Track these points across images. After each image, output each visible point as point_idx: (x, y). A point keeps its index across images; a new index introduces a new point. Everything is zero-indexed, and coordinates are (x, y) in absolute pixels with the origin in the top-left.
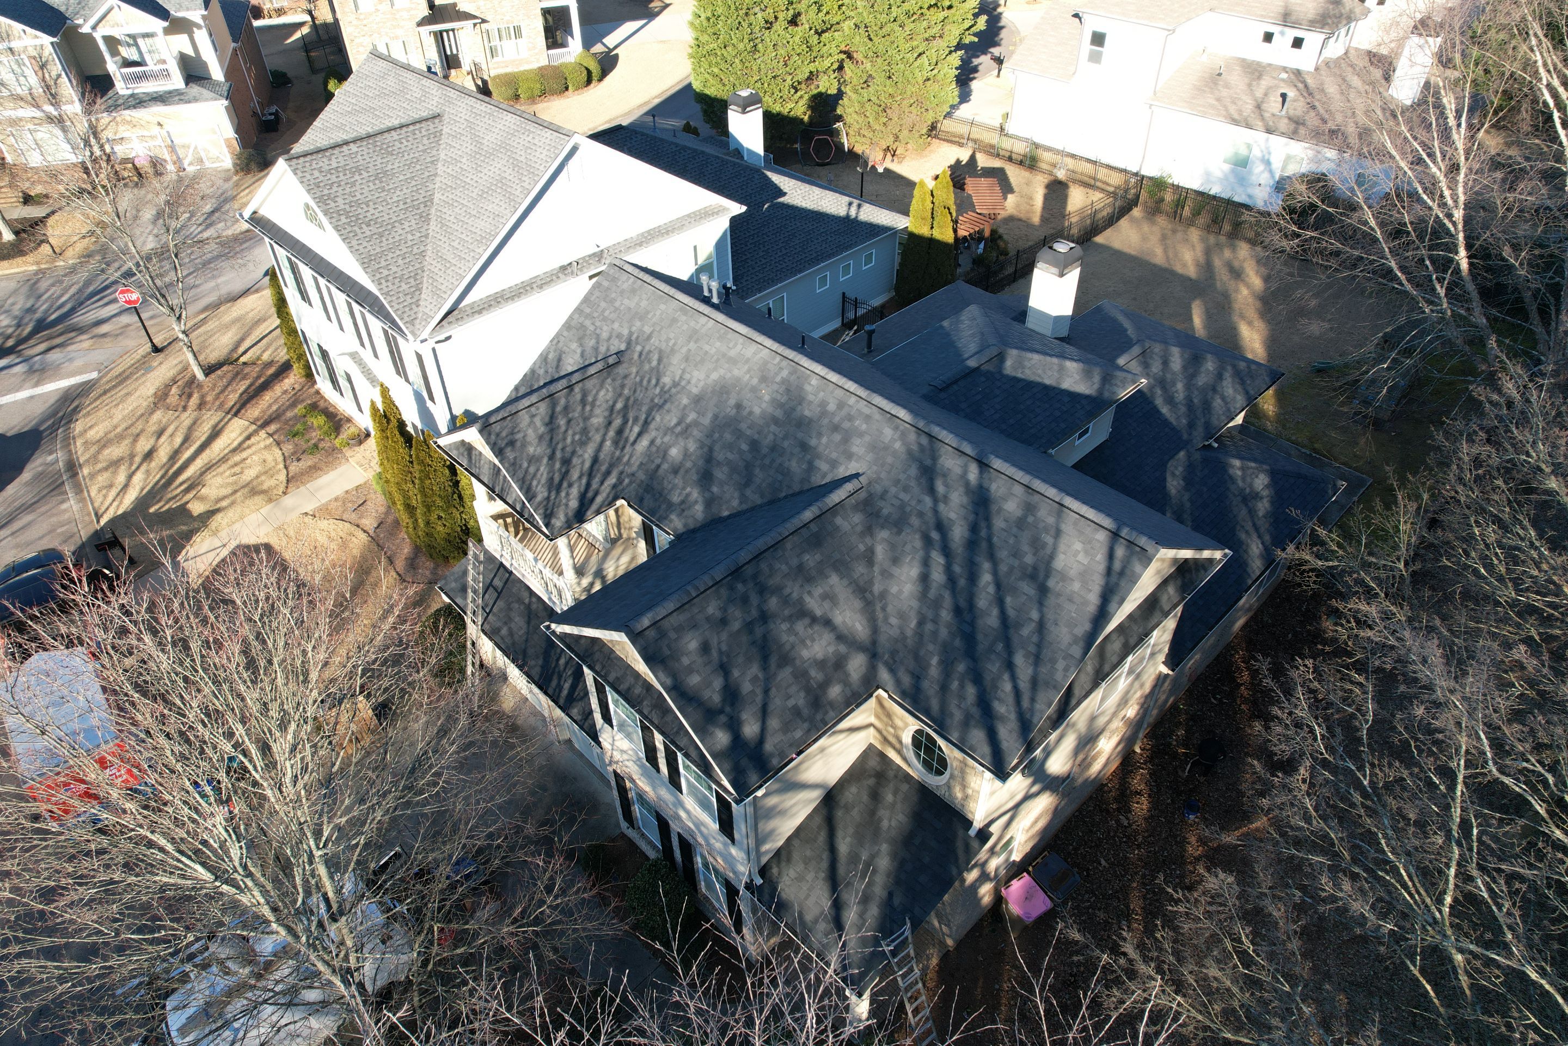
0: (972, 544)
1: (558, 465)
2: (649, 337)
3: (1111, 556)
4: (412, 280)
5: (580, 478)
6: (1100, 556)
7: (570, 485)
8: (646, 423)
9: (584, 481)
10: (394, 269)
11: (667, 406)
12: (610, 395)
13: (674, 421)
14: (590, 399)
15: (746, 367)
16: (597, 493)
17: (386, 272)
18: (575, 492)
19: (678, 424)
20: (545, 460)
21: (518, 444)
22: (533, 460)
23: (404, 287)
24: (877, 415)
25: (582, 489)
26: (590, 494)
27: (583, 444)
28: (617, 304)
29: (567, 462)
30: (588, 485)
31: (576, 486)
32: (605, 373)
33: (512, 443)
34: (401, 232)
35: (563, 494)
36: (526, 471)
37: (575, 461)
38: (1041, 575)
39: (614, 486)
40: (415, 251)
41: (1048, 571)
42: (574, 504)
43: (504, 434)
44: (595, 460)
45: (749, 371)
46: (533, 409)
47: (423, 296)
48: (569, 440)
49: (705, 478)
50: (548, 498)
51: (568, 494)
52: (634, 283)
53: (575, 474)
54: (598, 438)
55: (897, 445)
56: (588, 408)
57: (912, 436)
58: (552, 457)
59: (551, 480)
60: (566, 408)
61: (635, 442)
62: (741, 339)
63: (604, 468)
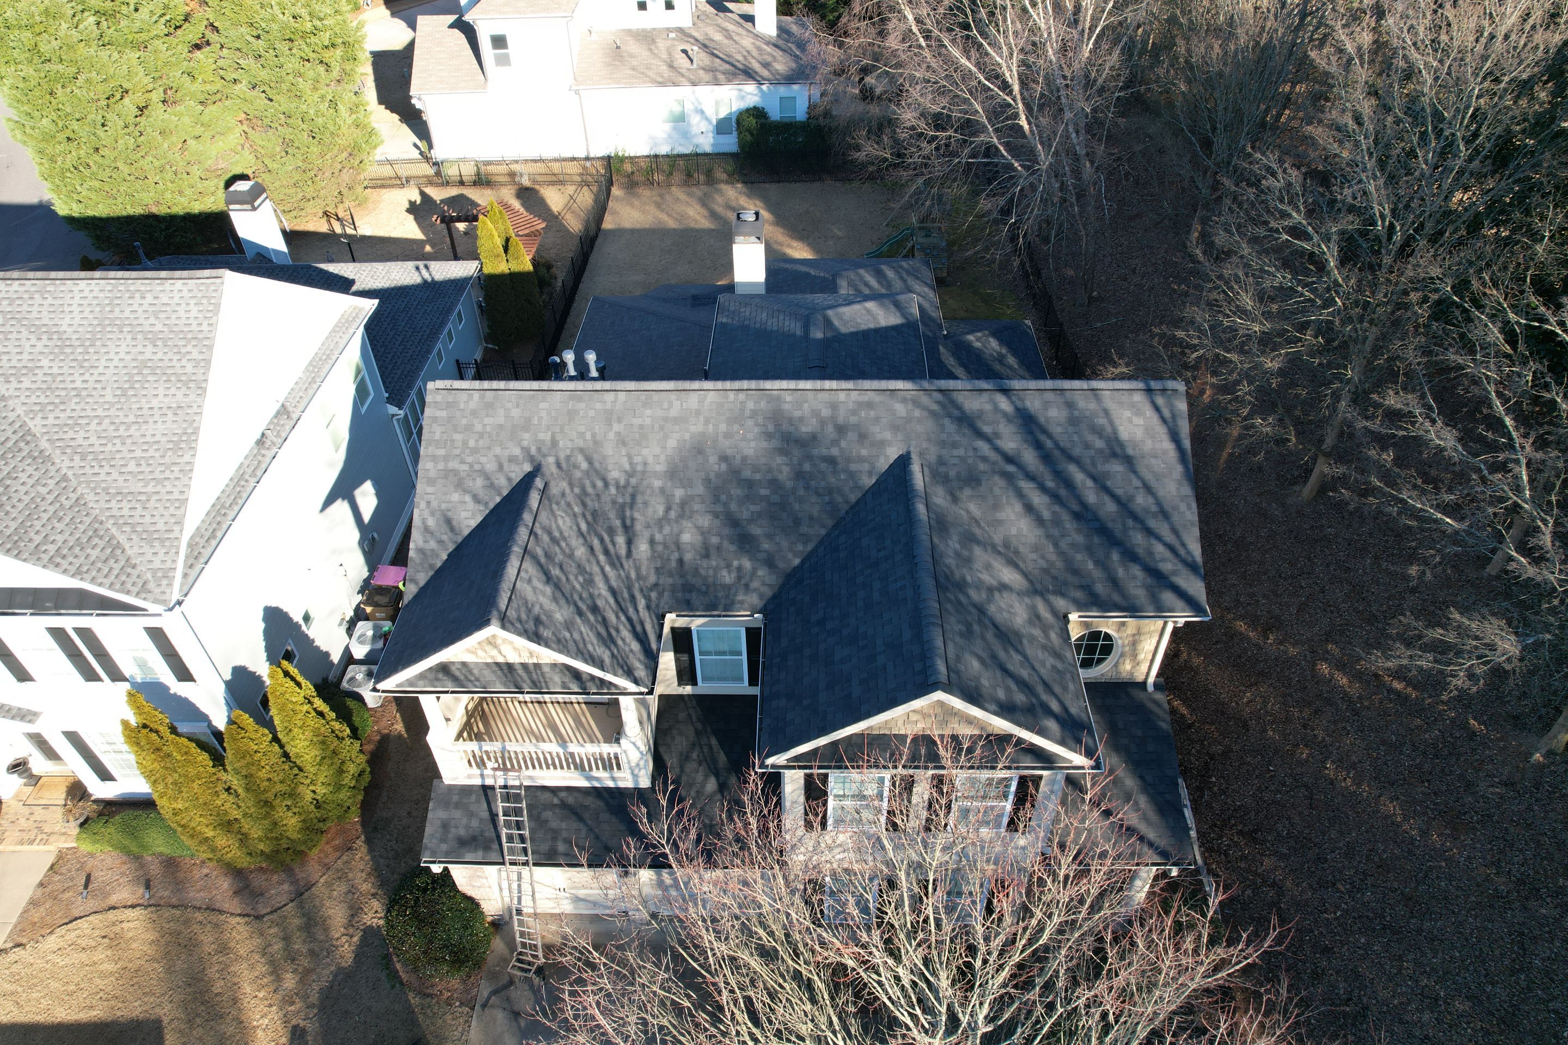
0: (1046, 458)
1: (592, 618)
2: (554, 443)
3: (1157, 409)
4: (96, 540)
5: (618, 617)
6: (1149, 412)
7: (618, 630)
8: (628, 529)
9: (623, 618)
10: (60, 538)
11: (639, 499)
12: (567, 519)
13: (661, 510)
14: (557, 534)
15: (702, 419)
16: (642, 623)
17: (52, 548)
18: (626, 633)
19: (668, 509)
20: (578, 620)
21: (544, 618)
22: (569, 626)
23: (94, 553)
24: (877, 398)
25: (629, 627)
26: (639, 628)
27: (590, 582)
28: (478, 428)
29: (595, 609)
30: (629, 620)
31: (621, 628)
32: (545, 502)
33: (538, 621)
34: (23, 489)
35: (620, 642)
36: (575, 641)
37: (600, 603)
38: (1118, 450)
39: (648, 607)
40: (67, 504)
41: (1121, 444)
42: (635, 646)
43: (524, 616)
44: (613, 592)
45: (707, 421)
46: (522, 574)
47: (129, 552)
48: (578, 587)
49: (745, 542)
50: (613, 655)
51: (623, 640)
52: (482, 397)
53: (612, 618)
54: (596, 569)
55: (917, 413)
56: (563, 544)
57: (925, 400)
58: (580, 613)
59: (599, 635)
60: (547, 555)
61: (629, 554)
62: (673, 396)
63: (626, 595)
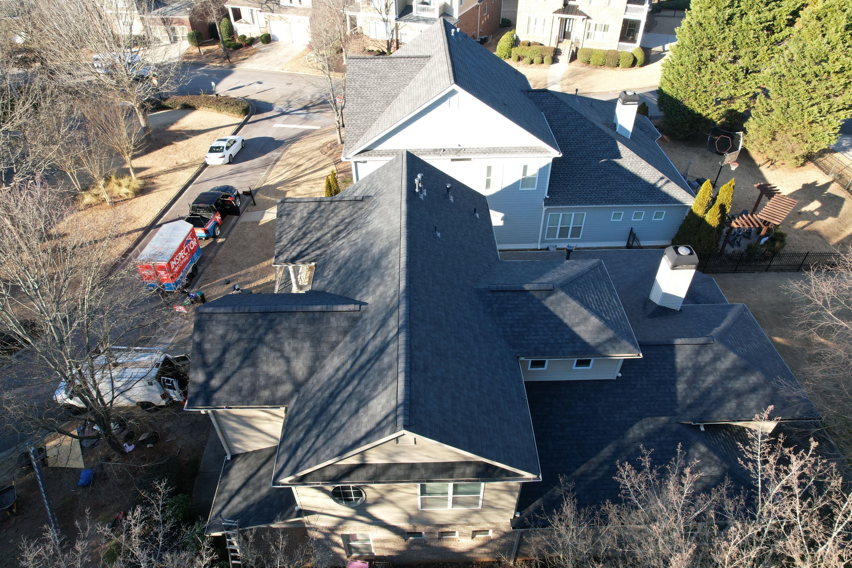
1: (300, 234)
5: (305, 244)
7: (298, 245)
9: (306, 246)
12: (348, 213)
14: (336, 211)
16: (308, 254)
18: (299, 249)
20: (296, 229)
21: (291, 216)
22: (292, 226)
25: (304, 249)
26: (305, 253)
27: (319, 230)
29: (305, 234)
30: (307, 249)
31: (302, 246)
32: (352, 203)
33: (288, 215)
35: (293, 247)
36: (285, 230)
37: (309, 236)
39: (318, 255)
42: (294, 254)
43: (288, 209)
44: (318, 240)
46: (307, 204)
48: (313, 225)
50: (285, 246)
51: (295, 249)
53: (304, 241)
54: (326, 230)
56: (332, 215)
58: (300, 229)
59: (293, 238)
60: (323, 211)
63: (319, 245)
